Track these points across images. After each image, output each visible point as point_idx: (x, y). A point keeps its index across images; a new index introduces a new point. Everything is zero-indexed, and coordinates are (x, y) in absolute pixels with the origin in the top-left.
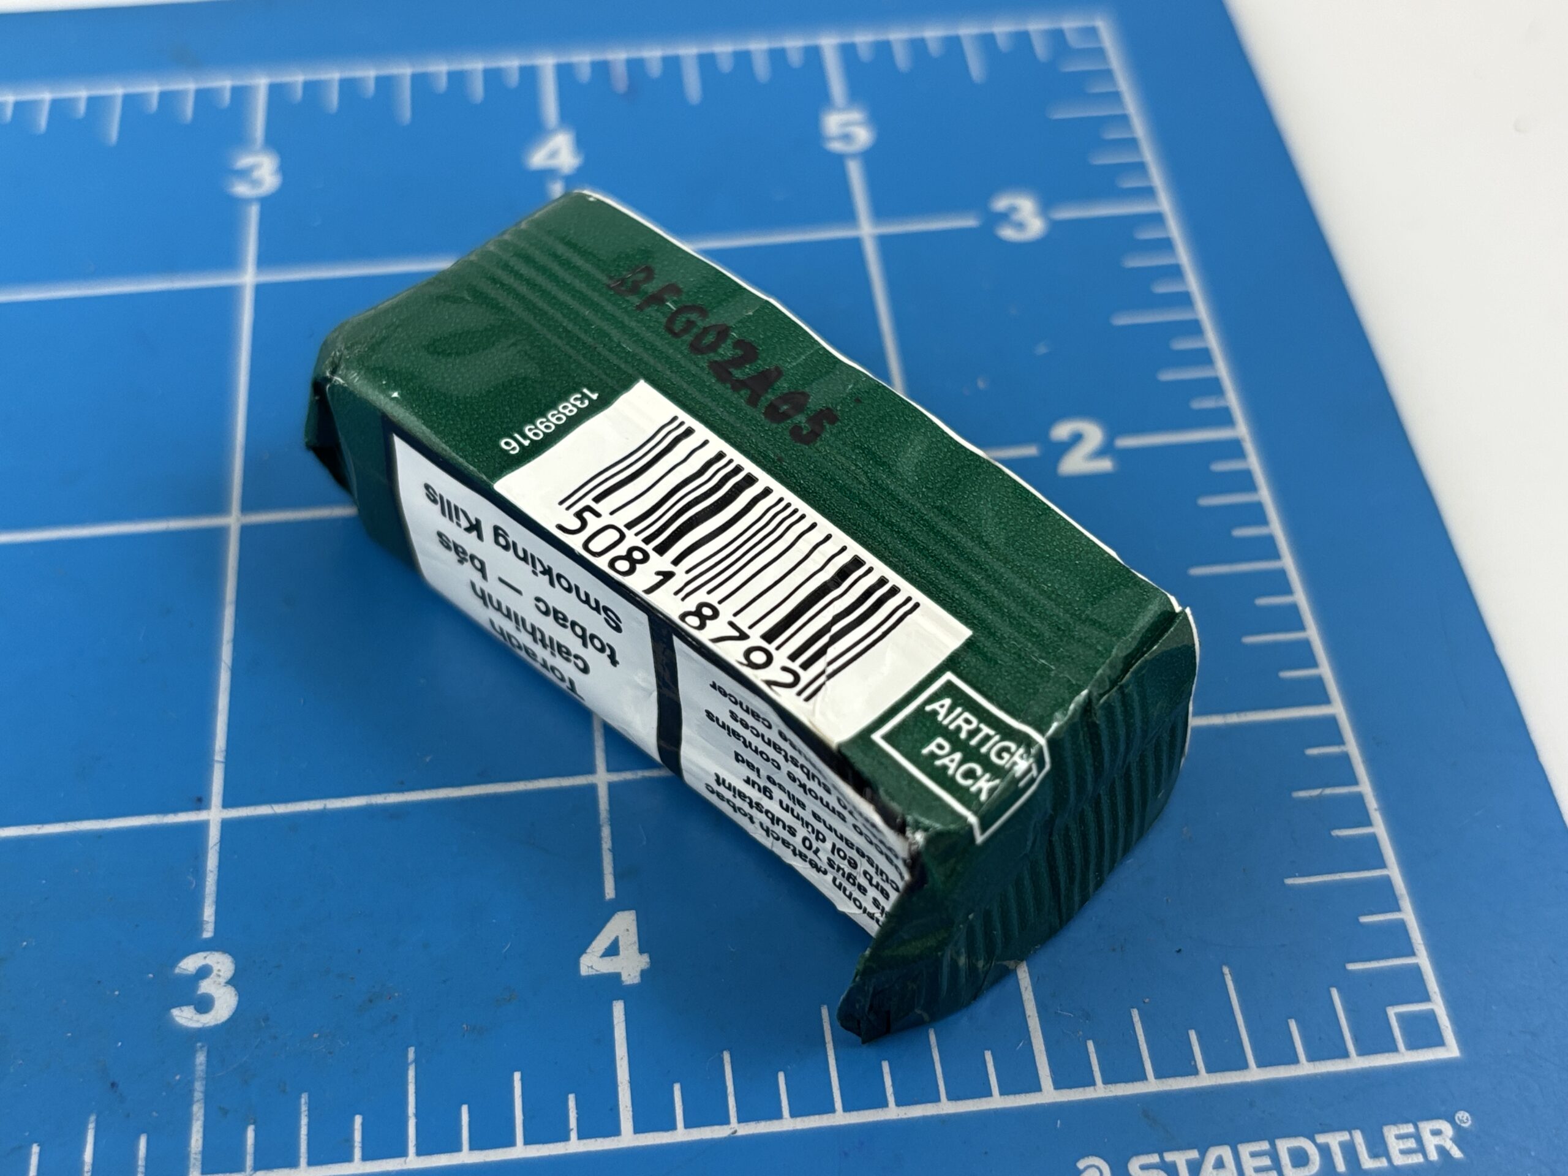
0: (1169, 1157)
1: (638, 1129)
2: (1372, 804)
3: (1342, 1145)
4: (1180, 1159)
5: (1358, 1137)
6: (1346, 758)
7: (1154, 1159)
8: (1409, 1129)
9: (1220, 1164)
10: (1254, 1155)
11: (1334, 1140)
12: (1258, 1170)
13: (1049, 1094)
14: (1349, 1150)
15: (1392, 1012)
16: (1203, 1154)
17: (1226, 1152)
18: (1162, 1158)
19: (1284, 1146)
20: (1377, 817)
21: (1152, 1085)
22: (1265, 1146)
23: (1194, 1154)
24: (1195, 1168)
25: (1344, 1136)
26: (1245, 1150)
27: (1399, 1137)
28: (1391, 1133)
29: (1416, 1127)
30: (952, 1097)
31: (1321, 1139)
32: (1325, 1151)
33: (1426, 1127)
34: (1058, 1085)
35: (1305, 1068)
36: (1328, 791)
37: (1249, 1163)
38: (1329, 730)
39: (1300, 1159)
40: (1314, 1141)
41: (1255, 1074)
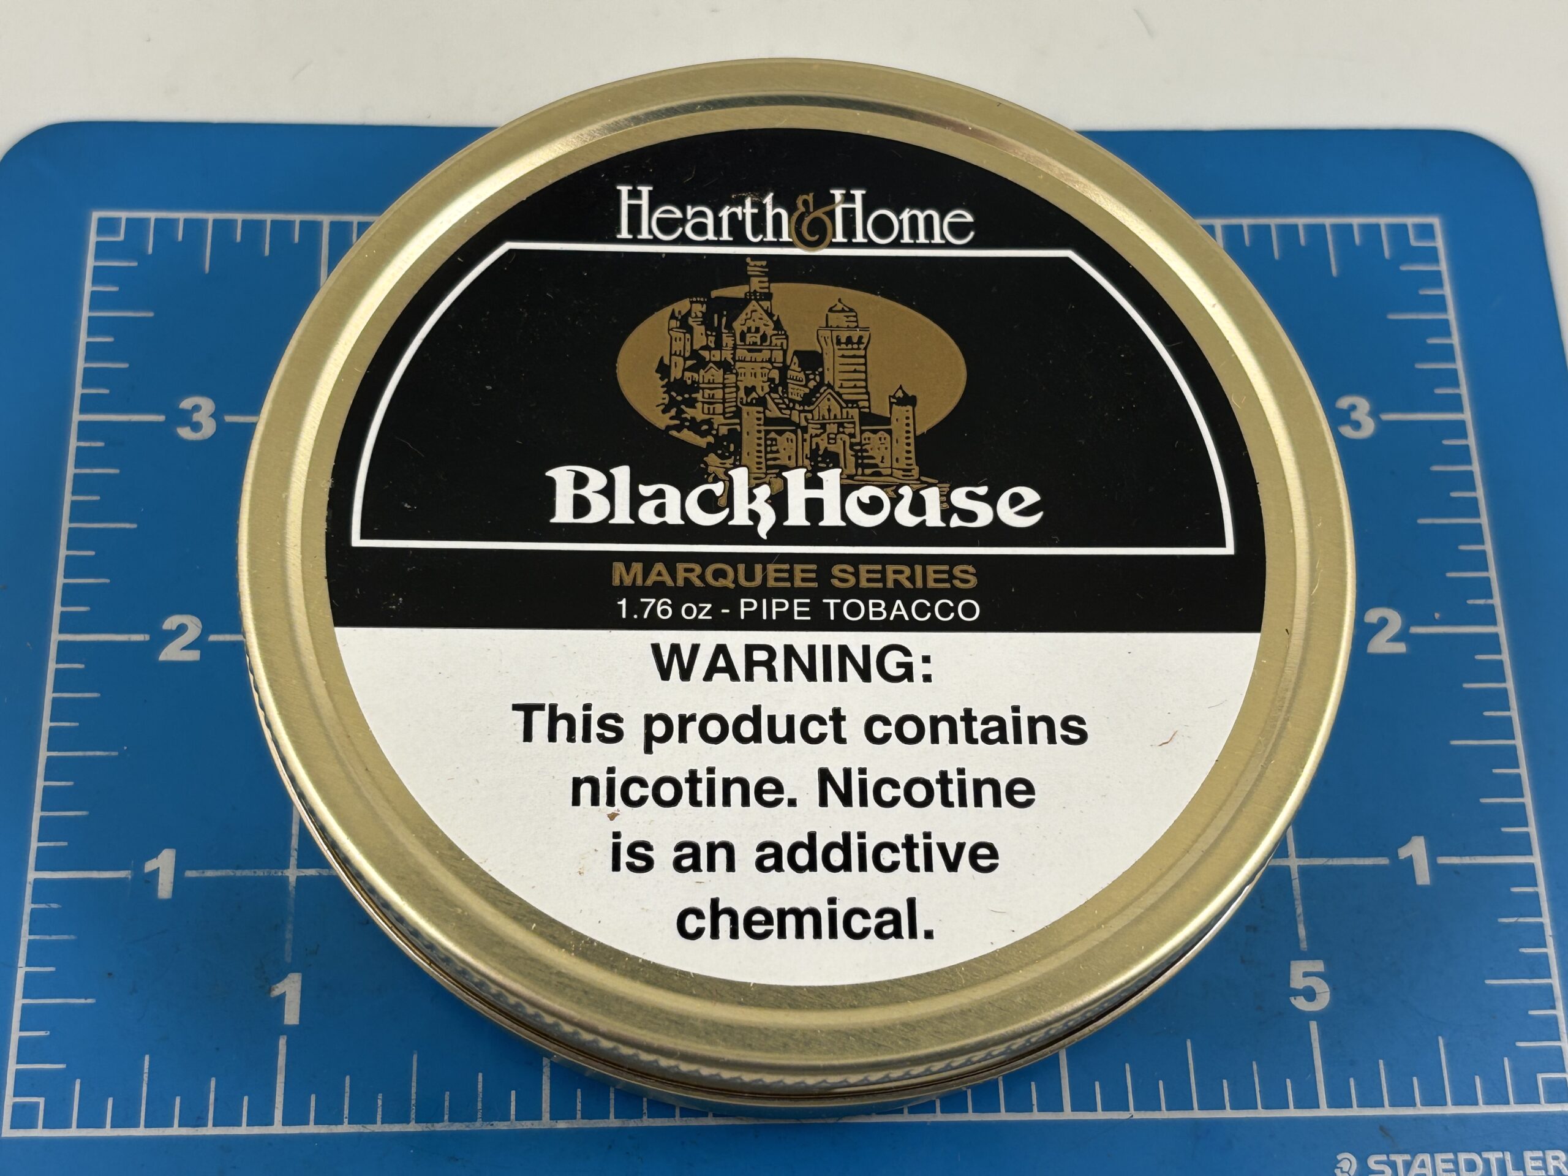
0: (1393, 1157)
1: (1074, 1109)
2: (1549, 931)
3: (1497, 1159)
4: (1399, 1159)
5: (1508, 1156)
6: (1536, 895)
7: (1384, 1158)
8: (1539, 1154)
9: (1423, 1165)
10: (1444, 1161)
11: (1493, 1156)
12: (1445, 1171)
13: (1324, 1111)
14: (1502, 1164)
15: (1540, 1077)
16: (1413, 1157)
17: (1427, 1158)
18: (1388, 1157)
19: (1463, 1157)
20: (1550, 941)
21: (1387, 1111)
22: (1451, 1156)
23: (1407, 1157)
24: (1408, 1165)
25: (1500, 1155)
26: (1439, 1157)
27: (1532, 1159)
28: (1528, 1155)
29: (1544, 1154)
30: (1266, 1107)
31: (1485, 1155)
32: (1487, 1162)
33: (1550, 1154)
34: (1331, 1105)
35: (1482, 1109)
36: (1521, 920)
37: (1441, 1166)
38: (1527, 874)
39: (1471, 1166)
40: (1480, 1156)
41: (1451, 1110)
